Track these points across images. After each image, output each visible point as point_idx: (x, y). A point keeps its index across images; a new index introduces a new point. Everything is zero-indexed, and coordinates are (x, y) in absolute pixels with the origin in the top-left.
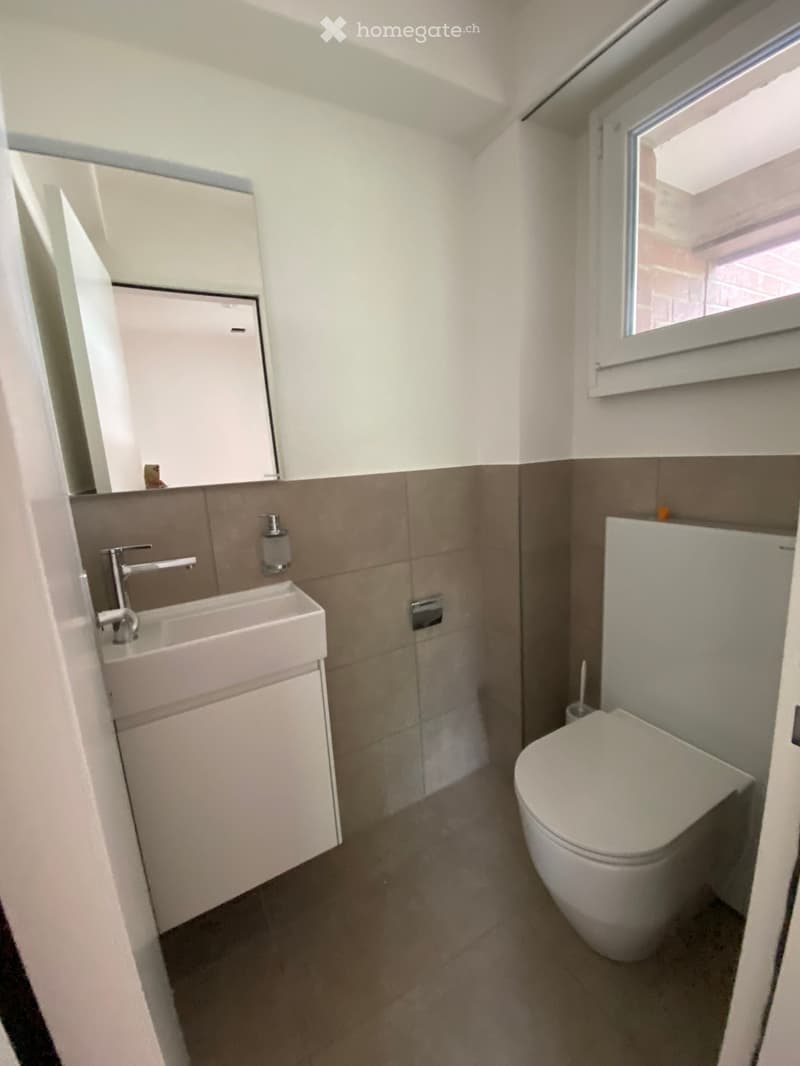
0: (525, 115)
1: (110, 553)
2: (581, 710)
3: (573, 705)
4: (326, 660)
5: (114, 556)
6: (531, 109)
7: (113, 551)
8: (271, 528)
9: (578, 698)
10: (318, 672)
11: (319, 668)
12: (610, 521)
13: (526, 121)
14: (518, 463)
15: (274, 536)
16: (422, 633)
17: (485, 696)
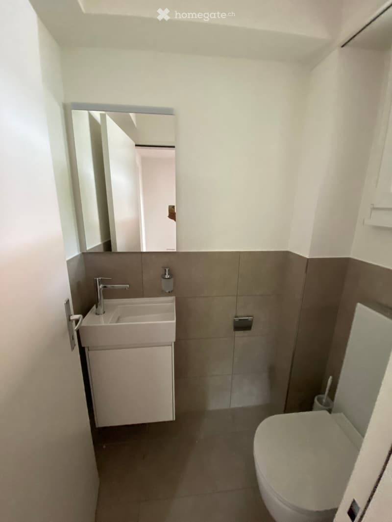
0: (343, 44)
1: (96, 280)
2: (324, 401)
3: (321, 396)
4: (175, 343)
5: (98, 281)
6: (348, 39)
7: (97, 279)
8: (166, 274)
9: (324, 393)
10: (170, 347)
11: (172, 345)
12: (359, 305)
13: (344, 48)
14: (307, 257)
15: (166, 278)
16: (239, 333)
17: (272, 372)
